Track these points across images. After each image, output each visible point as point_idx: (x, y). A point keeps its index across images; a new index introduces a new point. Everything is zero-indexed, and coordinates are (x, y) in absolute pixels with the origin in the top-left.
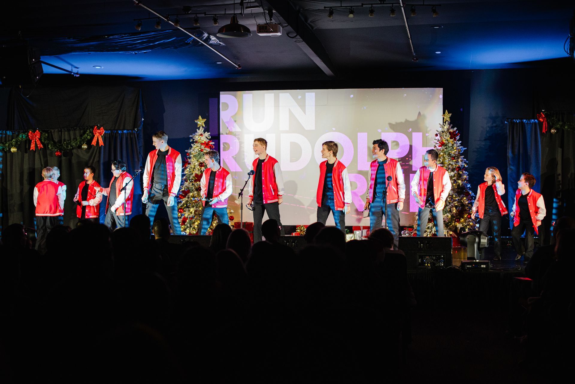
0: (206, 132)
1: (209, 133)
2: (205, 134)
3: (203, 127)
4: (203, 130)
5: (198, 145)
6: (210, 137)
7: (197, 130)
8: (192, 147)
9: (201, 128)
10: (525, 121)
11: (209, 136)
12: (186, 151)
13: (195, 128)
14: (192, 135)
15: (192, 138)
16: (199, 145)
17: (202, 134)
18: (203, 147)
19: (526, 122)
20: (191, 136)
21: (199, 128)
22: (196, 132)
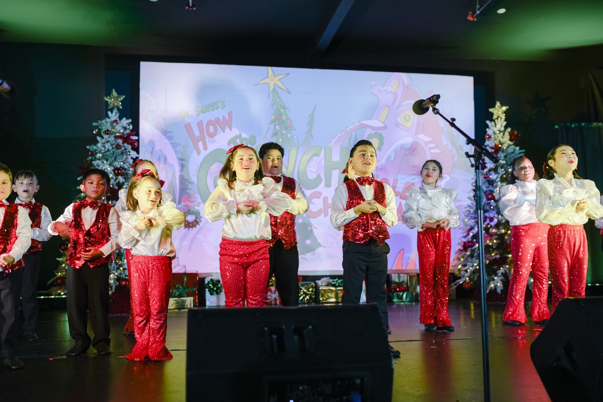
0: (124, 119)
1: (130, 121)
2: (122, 121)
3: (118, 109)
4: (118, 116)
5: (110, 140)
6: (131, 127)
7: (109, 113)
8: (97, 142)
9: (115, 111)
10: (584, 125)
11: (129, 126)
12: (88, 147)
13: (105, 110)
14: (97, 122)
15: (97, 127)
16: (112, 138)
17: (116, 121)
18: (120, 141)
19: (586, 126)
20: (94, 124)
21: (112, 111)
22: (107, 116)
